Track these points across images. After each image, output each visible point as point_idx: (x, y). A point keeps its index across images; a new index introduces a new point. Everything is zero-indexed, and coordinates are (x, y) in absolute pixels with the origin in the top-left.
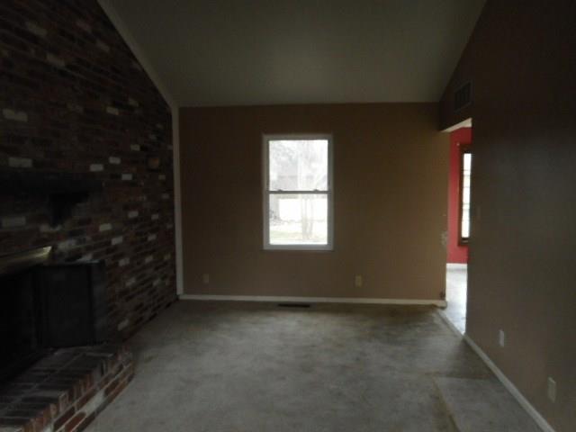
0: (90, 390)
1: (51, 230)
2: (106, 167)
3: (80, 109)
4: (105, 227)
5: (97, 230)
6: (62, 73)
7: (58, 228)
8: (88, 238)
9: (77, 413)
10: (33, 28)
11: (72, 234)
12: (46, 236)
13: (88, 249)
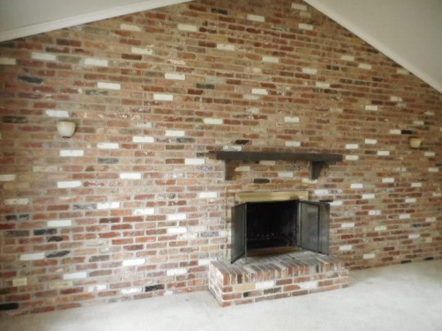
0: (305, 276)
1: (310, 182)
2: (361, 146)
3: (340, 110)
4: (356, 186)
5: (348, 186)
6: (327, 91)
7: (315, 182)
8: (340, 191)
9: (293, 284)
10: (306, 71)
11: (326, 186)
12: (306, 185)
13: (339, 198)
